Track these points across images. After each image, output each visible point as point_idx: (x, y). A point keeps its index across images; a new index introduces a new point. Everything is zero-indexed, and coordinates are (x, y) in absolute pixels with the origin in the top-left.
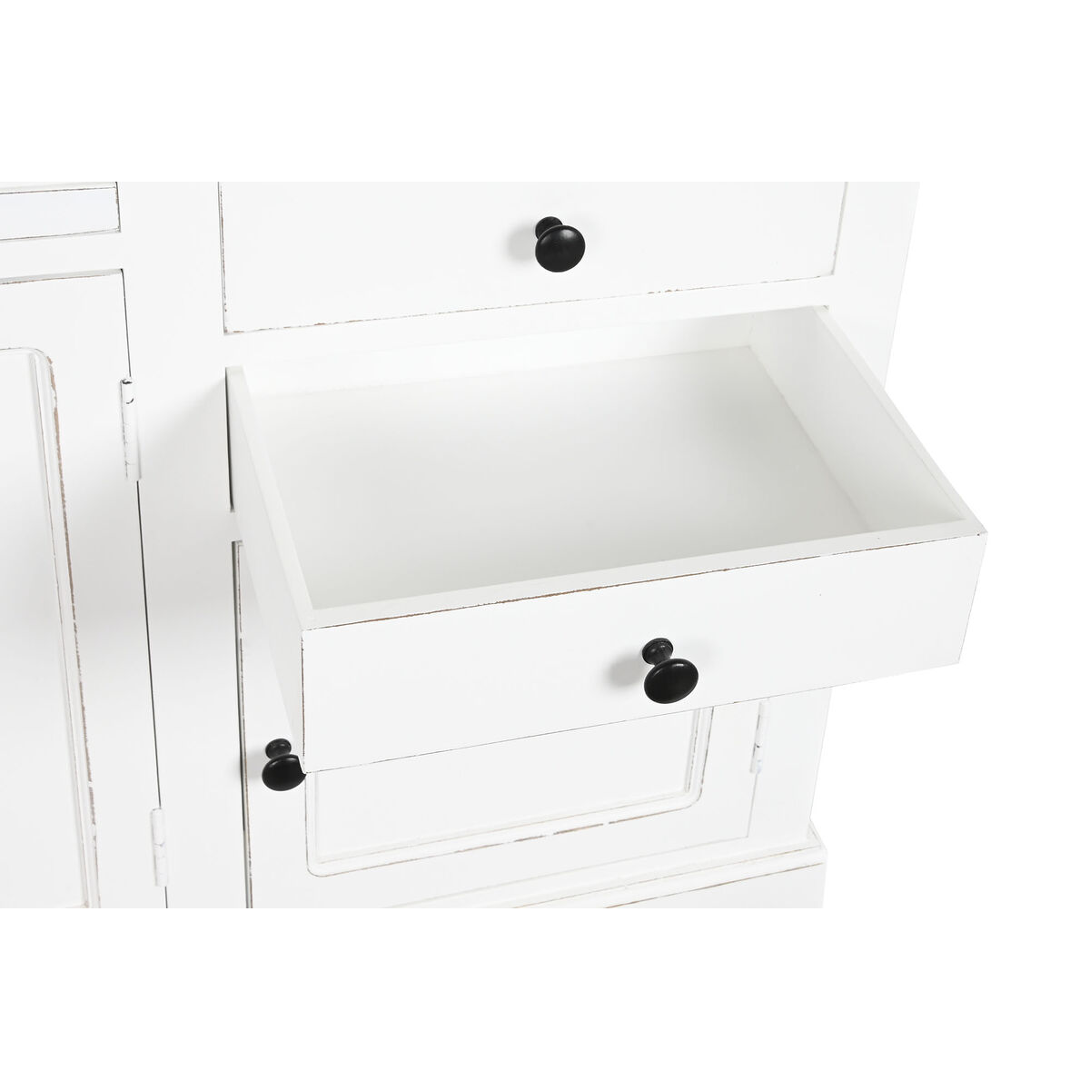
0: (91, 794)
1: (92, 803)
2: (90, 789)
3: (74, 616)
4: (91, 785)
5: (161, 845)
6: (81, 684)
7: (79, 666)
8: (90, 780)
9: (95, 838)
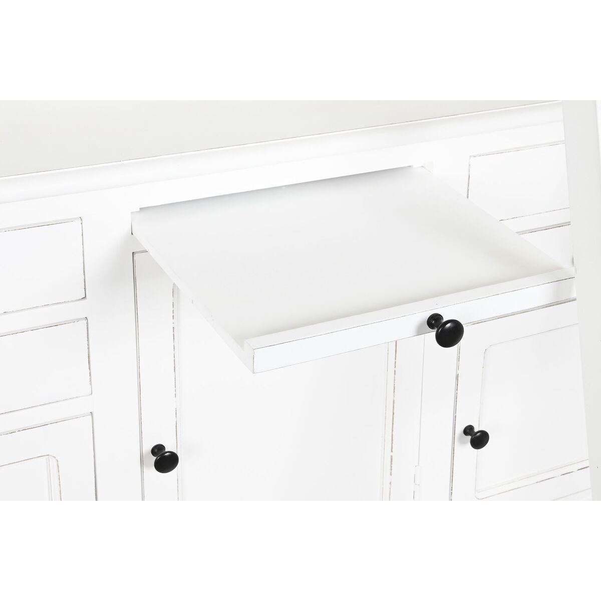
0: (392, 459)
1: (391, 464)
2: (392, 456)
3: (395, 366)
4: (392, 454)
5: (419, 485)
6: (394, 401)
7: (394, 392)
8: (392, 451)
9: (390, 483)
